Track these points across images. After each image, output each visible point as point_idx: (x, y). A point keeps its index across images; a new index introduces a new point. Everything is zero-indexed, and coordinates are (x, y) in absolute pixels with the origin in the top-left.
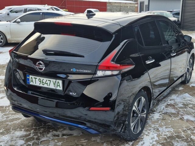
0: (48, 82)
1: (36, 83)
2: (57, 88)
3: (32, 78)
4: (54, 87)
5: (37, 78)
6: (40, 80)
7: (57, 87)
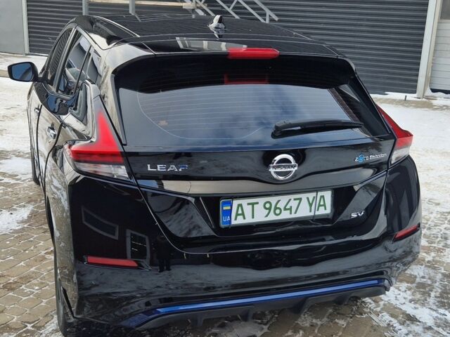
0: (294, 204)
1: (253, 217)
2: (317, 213)
3: (240, 205)
4: (311, 211)
5: (257, 203)
6: (268, 206)
7: (318, 210)
